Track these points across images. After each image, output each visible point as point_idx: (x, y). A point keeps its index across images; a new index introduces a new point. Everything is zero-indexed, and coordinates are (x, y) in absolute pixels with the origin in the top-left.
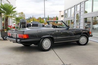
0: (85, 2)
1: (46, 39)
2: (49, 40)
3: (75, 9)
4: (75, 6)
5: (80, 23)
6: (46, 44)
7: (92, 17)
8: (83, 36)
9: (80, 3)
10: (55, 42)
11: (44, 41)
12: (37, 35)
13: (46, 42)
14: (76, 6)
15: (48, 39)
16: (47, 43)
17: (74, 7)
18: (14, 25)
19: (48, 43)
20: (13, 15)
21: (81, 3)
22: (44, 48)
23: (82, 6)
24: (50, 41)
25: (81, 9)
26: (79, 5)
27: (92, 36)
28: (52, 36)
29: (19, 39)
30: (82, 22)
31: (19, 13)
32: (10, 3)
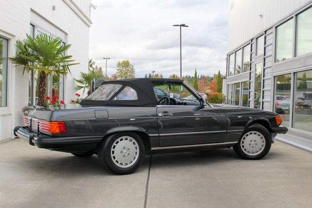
0: (276, 27)
1: (124, 138)
2: (134, 140)
3: (254, 50)
4: (252, 42)
5: (265, 92)
6: (122, 152)
7: (294, 73)
8: (253, 132)
9: (266, 32)
10: (152, 149)
11: (117, 143)
13: (124, 148)
14: (254, 41)
15: (129, 138)
16: (125, 151)
17: (250, 45)
19: (129, 149)
21: (268, 33)
22: (118, 165)
23: (270, 39)
24: (137, 145)
25: (267, 49)
26: (263, 37)
27: (284, 131)
28: (144, 127)
30: (269, 88)
31: (119, 64)
32: (66, 34)
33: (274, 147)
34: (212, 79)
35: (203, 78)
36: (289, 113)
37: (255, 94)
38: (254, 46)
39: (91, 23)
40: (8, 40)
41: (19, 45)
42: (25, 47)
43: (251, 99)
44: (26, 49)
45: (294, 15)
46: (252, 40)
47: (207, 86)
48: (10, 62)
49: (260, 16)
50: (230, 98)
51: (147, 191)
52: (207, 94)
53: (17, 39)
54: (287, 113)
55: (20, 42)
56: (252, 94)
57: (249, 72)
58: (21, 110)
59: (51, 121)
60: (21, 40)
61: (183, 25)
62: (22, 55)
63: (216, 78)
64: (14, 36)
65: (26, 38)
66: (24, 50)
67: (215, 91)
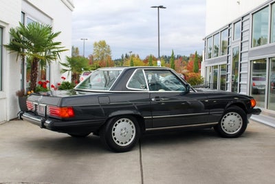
0: (253, 14)
1: (121, 120)
4: (230, 27)
5: (242, 75)
7: (269, 58)
9: (243, 18)
10: (147, 129)
11: (116, 125)
12: (102, 108)
17: (228, 30)
18: (63, 78)
20: (52, 54)
21: (245, 19)
22: (119, 144)
23: (247, 25)
25: (244, 34)
26: (240, 23)
29: (50, 118)
30: (246, 72)
31: (96, 44)
32: (52, 19)
33: (250, 127)
34: (188, 59)
35: (179, 57)
36: (264, 94)
37: (233, 77)
38: (232, 31)
39: (74, 7)
40: (2, 28)
41: (12, 32)
42: (17, 34)
43: (228, 82)
44: (19, 36)
45: (269, 4)
46: (229, 25)
47: (184, 66)
48: (4, 49)
49: (238, 2)
50: (208, 80)
51: (141, 166)
52: (184, 74)
53: (10, 27)
54: (262, 94)
55: (13, 30)
56: (230, 77)
57: (226, 55)
58: (15, 94)
59: (61, 107)
60: (14, 28)
61: (161, 7)
62: (15, 42)
63: (193, 58)
64: (8, 24)
65: (19, 26)
66: (17, 37)
67: (191, 72)
